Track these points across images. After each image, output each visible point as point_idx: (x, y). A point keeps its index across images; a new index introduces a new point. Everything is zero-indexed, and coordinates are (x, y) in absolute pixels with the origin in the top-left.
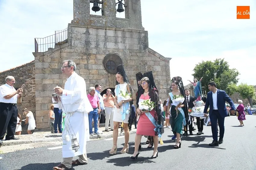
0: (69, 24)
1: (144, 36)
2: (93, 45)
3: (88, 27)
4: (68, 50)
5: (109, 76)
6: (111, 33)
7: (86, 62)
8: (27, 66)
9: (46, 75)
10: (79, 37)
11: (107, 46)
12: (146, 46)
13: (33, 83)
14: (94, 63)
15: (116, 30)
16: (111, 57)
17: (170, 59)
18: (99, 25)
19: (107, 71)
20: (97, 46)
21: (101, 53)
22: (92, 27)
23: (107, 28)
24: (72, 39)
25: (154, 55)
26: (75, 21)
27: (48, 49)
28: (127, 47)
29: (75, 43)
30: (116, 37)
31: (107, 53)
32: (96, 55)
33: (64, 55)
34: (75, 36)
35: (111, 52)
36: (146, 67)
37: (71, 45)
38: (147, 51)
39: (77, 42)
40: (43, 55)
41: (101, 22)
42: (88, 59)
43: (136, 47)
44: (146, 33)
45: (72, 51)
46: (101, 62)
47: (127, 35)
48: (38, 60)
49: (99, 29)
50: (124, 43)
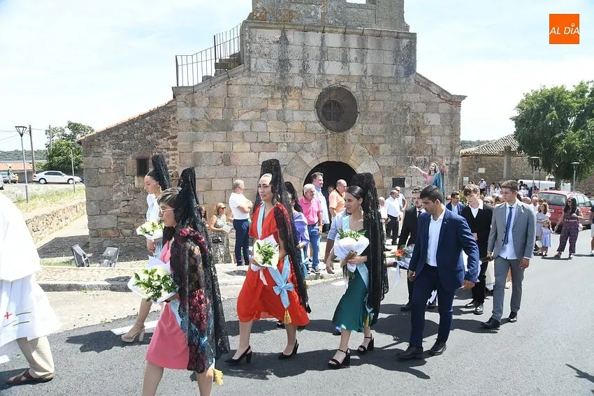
0: (245, 22)
1: (407, 46)
2: (295, 69)
3: (286, 27)
4: (242, 80)
5: (327, 136)
6: (333, 40)
7: (280, 107)
8: (159, 113)
9: (199, 134)
10: (266, 50)
11: (325, 69)
12: (410, 67)
13: (171, 147)
14: (296, 108)
15: (345, 33)
16: (333, 93)
17: (464, 97)
18: (309, 21)
19: (324, 125)
20: (304, 71)
21: (310, 86)
22: (294, 27)
23: (325, 29)
24: (253, 55)
25: (428, 89)
26: (258, 15)
27: (203, 77)
28: (369, 72)
29: (258, 64)
30: (345, 48)
31: (326, 85)
32: (301, 90)
33: (235, 90)
34: (257, 48)
35: (333, 82)
36: (408, 118)
37: (249, 69)
38: (413, 81)
39: (262, 61)
40: (194, 92)
41: (313, 14)
42: (284, 99)
43: (388, 72)
44: (413, 37)
45: (251, 81)
46: (311, 105)
47: (370, 42)
48: (182, 103)
49: (310, 31)
50: (362, 61)
